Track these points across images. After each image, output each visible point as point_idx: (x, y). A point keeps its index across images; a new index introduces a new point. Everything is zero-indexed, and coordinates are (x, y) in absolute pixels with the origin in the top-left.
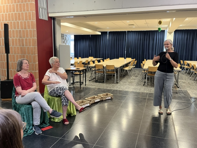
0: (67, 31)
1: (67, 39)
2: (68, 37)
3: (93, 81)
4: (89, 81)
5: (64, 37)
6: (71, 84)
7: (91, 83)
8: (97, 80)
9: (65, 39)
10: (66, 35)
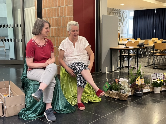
0: (123, 4)
1: (125, 16)
2: (125, 14)
3: (151, 68)
4: (145, 66)
5: (121, 15)
6: (118, 69)
7: (147, 69)
8: (157, 67)
9: (121, 16)
10: (124, 12)
